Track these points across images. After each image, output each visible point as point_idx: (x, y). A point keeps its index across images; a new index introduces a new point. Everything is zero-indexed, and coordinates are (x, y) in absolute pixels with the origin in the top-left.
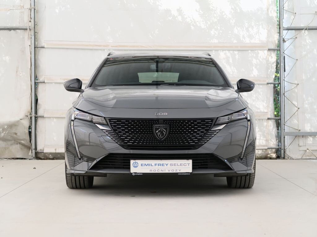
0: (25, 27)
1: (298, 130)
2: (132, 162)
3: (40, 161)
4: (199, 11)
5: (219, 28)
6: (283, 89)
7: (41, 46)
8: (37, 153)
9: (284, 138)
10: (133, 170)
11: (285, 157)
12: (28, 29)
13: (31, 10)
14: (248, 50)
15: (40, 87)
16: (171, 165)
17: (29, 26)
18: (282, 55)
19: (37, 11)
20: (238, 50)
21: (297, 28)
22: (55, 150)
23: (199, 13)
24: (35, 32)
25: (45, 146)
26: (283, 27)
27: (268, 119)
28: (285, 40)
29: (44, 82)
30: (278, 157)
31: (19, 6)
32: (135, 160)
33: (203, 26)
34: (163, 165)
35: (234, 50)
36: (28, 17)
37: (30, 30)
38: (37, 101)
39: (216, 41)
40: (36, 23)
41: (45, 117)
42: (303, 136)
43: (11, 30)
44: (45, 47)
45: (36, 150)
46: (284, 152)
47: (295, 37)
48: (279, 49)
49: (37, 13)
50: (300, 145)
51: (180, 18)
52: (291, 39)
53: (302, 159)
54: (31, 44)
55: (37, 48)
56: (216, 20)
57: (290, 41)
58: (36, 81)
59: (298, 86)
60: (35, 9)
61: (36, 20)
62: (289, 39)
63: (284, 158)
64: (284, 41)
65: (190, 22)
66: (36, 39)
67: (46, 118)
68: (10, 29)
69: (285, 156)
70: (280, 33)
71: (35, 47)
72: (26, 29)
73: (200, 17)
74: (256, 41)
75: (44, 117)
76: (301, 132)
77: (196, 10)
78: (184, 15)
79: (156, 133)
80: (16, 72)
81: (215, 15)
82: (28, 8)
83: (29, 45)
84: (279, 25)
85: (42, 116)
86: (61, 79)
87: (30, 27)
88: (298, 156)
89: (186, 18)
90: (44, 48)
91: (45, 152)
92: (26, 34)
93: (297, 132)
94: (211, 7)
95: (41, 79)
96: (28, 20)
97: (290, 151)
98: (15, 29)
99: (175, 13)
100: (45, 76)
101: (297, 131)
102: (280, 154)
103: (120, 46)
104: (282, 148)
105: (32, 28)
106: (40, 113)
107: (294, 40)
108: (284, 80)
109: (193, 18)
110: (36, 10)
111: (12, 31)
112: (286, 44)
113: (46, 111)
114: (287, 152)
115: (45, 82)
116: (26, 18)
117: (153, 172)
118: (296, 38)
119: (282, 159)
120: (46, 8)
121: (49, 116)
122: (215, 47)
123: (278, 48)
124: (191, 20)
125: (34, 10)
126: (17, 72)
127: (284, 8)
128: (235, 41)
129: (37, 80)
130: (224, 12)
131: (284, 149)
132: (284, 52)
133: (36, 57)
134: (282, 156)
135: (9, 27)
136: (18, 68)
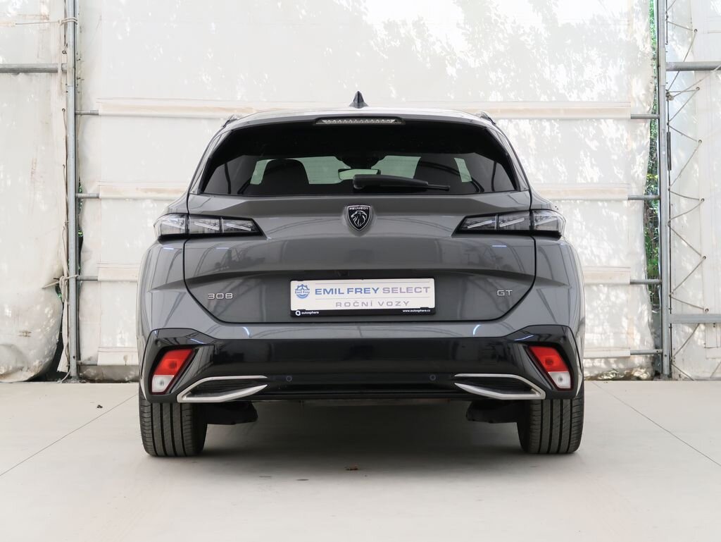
0: (51, 67)
1: (703, 309)
3: (88, 385)
4: (463, 26)
6: (666, 211)
7: (89, 112)
8: (82, 367)
9: (671, 328)
11: (673, 375)
12: (60, 71)
13: (66, 25)
15: (89, 208)
17: (62, 64)
18: (664, 130)
19: (80, 28)
21: (698, 66)
22: (125, 358)
23: (464, 31)
24: (76, 78)
25: (101, 350)
26: (667, 64)
27: (632, 283)
28: (671, 94)
29: (98, 197)
30: (657, 375)
31: (37, 15)
36: (60, 42)
37: (64, 72)
38: (80, 241)
40: (78, 57)
41: (100, 282)
42: (714, 324)
43: (18, 73)
44: (100, 112)
45: (80, 359)
46: (671, 363)
47: (694, 88)
48: (655, 116)
49: (81, 32)
50: (708, 346)
52: (685, 91)
53: (712, 379)
54: (67, 106)
55: (81, 115)
57: (684, 97)
58: (79, 195)
59: (701, 205)
60: (75, 23)
61: (77, 50)
62: (681, 92)
63: (670, 377)
64: (668, 97)
65: (443, 53)
66: (78, 95)
67: (102, 283)
68: (15, 71)
69: (673, 371)
70: (658, 78)
71: (75, 114)
72: (56, 71)
73: (466, 40)
75: (97, 280)
76: (711, 315)
77: (458, 24)
78: (429, 35)
80: (30, 174)
82: (59, 21)
83: (63, 109)
84: (657, 58)
85: (92, 278)
86: (137, 189)
87: (64, 66)
88: (704, 372)
89: (433, 43)
90: (97, 115)
91: (100, 363)
92: (54, 83)
93: (700, 315)
94: (494, 17)
95: (90, 190)
96: (60, 49)
97: (683, 360)
98: (27, 71)
100: (100, 184)
101: (701, 312)
102: (659, 368)
104: (665, 353)
105: (69, 68)
106: (88, 271)
107: (693, 95)
108: (669, 190)
109: (447, 43)
110: (78, 26)
111: (21, 75)
112: (675, 105)
113: (102, 266)
114: (678, 362)
115: (100, 196)
116: (55, 45)
118: (698, 88)
119: (665, 380)
120: (101, 20)
121: (110, 278)
123: (655, 113)
124: (444, 49)
125: (73, 26)
126: (32, 173)
127: (667, 17)
129: (81, 192)
130: (523, 27)
131: (671, 356)
132: (668, 124)
133: (79, 138)
134: (666, 372)
135: (13, 67)
136: (36, 163)
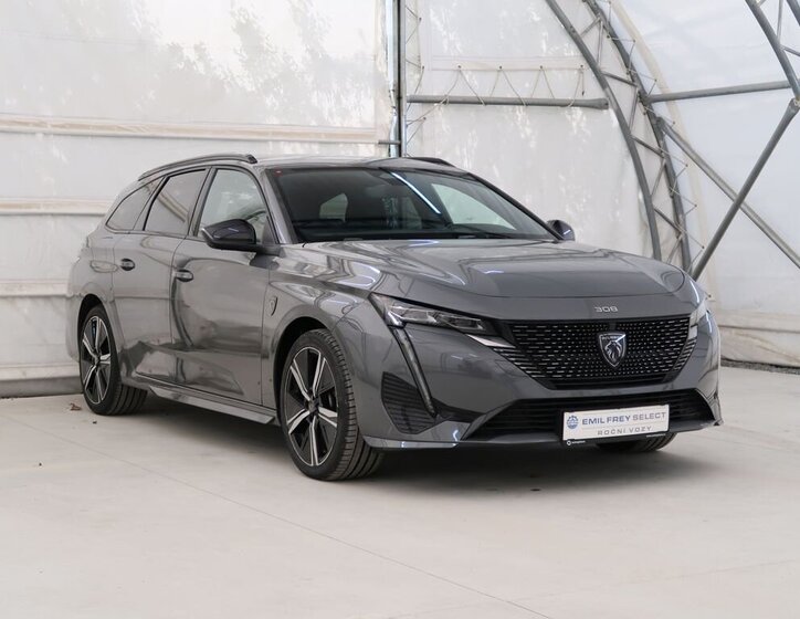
2: (567, 415)
5: (282, 92)
10: (569, 434)
14: (339, 143)
16: (635, 417)
20: (321, 143)
26: (406, 96)
32: (572, 411)
33: (250, 88)
34: (621, 419)
35: (311, 142)
39: (275, 121)
51: (201, 68)
52: (415, 121)
56: (274, 75)
65: (223, 77)
70: (399, 108)
73: (243, 66)
74: (354, 123)
77: (235, 51)
78: (211, 60)
79: (605, 352)
81: (274, 64)
84: (397, 91)
89: (215, 68)
94: (266, 46)
99: (190, 54)
103: (72, 126)
109: (228, 68)
117: (603, 436)
118: (425, 119)
122: (275, 133)
124: (225, 73)
128: (314, 123)
130: (292, 58)
132: (405, 150)
